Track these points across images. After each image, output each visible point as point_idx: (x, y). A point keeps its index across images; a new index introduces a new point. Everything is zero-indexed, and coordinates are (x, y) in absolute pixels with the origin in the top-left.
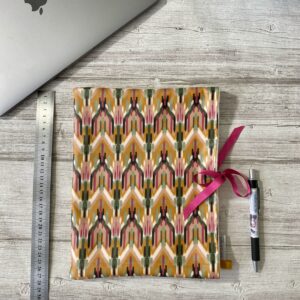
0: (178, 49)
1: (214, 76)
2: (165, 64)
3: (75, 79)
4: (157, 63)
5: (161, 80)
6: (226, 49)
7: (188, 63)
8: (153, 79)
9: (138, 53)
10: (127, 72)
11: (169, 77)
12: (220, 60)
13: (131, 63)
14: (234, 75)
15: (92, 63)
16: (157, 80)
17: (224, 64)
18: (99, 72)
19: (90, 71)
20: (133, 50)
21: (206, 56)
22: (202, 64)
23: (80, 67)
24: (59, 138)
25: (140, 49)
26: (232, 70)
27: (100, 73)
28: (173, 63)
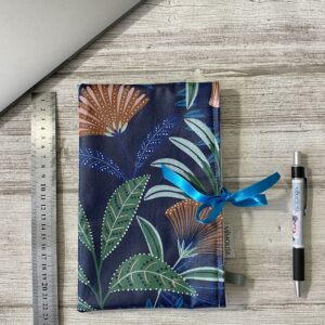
0: (226, 27)
1: (280, 63)
2: (208, 48)
3: (80, 74)
4: (197, 48)
5: (204, 71)
6: (295, 24)
7: (242, 47)
8: (193, 70)
9: (171, 34)
10: (155, 62)
12: (287, 40)
13: (161, 49)
14: (308, 61)
15: (103, 51)
16: (198, 72)
17: (293, 47)
19: (101, 62)
20: (162, 30)
21: (267, 36)
22: (261, 46)
23: (87, 57)
24: (63, 160)
25: (172, 29)
26: (305, 54)
27: (116, 65)
28: (220, 47)
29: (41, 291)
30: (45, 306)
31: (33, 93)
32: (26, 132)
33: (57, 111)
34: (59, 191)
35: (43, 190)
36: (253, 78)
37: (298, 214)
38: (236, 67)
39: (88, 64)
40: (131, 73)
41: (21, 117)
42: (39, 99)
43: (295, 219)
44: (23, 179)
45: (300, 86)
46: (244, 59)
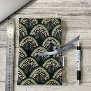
0: (65, 2)
1: (80, 13)
2: (59, 8)
3: (22, 14)
4: (56, 7)
5: (58, 14)
6: (84, 2)
7: (69, 8)
8: (55, 14)
9: (49, 3)
10: (44, 11)
11: (61, 13)
12: (82, 6)
13: (46, 7)
15: (30, 7)
16: (56, 14)
17: (84, 8)
18: (32, 11)
19: (29, 10)
20: (46, 2)
21: (76, 5)
22: (75, 8)
23: (24, 9)
24: (16, 38)
26: (87, 10)
28: (63, 8)
29: (8, 77)
30: (9, 82)
31: (8, 18)
32: (6, 30)
33: (15, 24)
34: (15, 47)
35: (10, 47)
36: (72, 17)
37: (79, 61)
38: (67, 13)
39: (25, 11)
40: (37, 14)
41: (4, 25)
42: (10, 20)
43: (78, 62)
44: (4, 43)
45: (86, 19)
46: (70, 11)
